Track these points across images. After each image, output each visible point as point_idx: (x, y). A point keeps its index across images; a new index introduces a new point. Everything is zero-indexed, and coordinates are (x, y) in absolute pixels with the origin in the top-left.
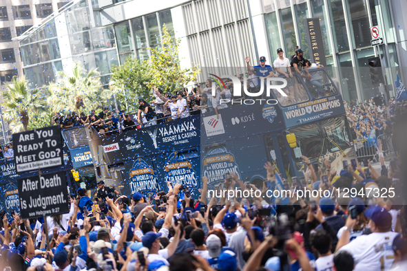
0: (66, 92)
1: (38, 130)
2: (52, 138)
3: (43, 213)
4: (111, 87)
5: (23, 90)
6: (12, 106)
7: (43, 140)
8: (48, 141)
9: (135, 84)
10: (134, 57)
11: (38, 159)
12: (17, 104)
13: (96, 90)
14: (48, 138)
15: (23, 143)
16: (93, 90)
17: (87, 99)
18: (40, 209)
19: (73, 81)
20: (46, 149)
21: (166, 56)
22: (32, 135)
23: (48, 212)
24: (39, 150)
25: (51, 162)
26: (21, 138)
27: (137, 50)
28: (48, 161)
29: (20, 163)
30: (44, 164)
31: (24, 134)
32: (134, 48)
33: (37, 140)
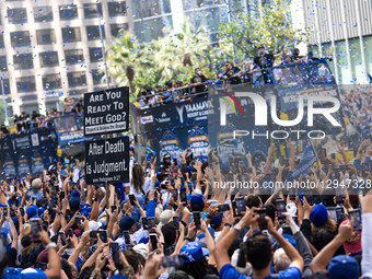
0: (173, 49)
1: (108, 91)
2: (119, 100)
3: (106, 180)
4: (221, 46)
5: (129, 45)
6: (118, 61)
7: (111, 101)
8: (115, 103)
9: (243, 42)
10: (245, 14)
11: (105, 122)
12: (123, 59)
13: (205, 48)
14: (116, 99)
15: (93, 104)
16: (202, 47)
17: (194, 56)
18: (102, 175)
19: (180, 37)
20: (113, 112)
21: (277, 14)
22: (101, 96)
23: (110, 179)
24: (107, 112)
25: (117, 126)
26: (92, 99)
27: (248, 6)
28: (114, 124)
29: (88, 125)
30: (109, 127)
31: (95, 94)
32: (245, 5)
33: (106, 101)
